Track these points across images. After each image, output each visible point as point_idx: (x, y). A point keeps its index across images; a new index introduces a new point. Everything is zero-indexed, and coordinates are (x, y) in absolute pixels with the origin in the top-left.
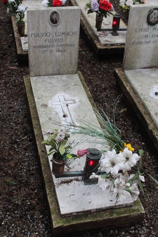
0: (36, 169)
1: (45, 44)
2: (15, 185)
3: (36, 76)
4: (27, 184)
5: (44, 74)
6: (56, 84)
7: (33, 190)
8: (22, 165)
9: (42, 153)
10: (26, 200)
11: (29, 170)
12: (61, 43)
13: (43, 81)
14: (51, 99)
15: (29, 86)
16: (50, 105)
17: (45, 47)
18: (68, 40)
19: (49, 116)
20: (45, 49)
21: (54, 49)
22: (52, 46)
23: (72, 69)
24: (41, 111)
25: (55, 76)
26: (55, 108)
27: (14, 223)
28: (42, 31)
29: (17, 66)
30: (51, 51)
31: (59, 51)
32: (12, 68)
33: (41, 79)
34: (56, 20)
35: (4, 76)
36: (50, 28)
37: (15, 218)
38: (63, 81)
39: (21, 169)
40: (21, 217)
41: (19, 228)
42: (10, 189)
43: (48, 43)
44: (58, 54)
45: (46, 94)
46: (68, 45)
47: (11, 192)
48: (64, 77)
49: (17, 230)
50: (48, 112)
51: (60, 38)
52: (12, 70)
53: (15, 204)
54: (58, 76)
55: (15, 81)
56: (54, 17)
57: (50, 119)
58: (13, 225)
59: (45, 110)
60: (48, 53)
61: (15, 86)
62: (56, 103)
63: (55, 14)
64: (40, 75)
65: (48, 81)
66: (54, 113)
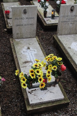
0: (71, 75)
1: (66, 21)
2: (66, 82)
3: (60, 35)
4: (70, 82)
5: (63, 34)
6: (70, 39)
7: (74, 84)
8: (65, 74)
9: (76, 68)
10: (73, 88)
11: (68, 76)
12: (73, 20)
13: (64, 37)
14: (71, 45)
15: (58, 40)
16: (71, 48)
17: (66, 22)
18: (76, 19)
19: (73, 52)
20: (66, 23)
21: (70, 23)
22: (69, 22)
23: (75, 32)
24: (69, 50)
25: (68, 35)
26: (75, 49)
27: (71, 98)
28: (66, 15)
29: (43, 31)
30: (68, 24)
31: (71, 24)
32: (42, 32)
33: (63, 36)
34: (73, 10)
35: (40, 36)
36: (70, 13)
37: (71, 96)
38: (73, 37)
39: (65, 76)
40: (74, 96)
41: (74, 100)
42: (64, 84)
43: (67, 20)
44: (71, 25)
45: (68, 43)
46: (76, 21)
47: (65, 85)
48: (72, 36)
49: (74, 101)
50: (72, 51)
51: (73, 18)
52: (42, 33)
53: (69, 90)
54: (69, 35)
55: (46, 38)
56: (72, 8)
57: (74, 53)
58: (71, 99)
59: (70, 50)
60: (67, 25)
61: (47, 40)
62: (74, 47)
63: (73, 7)
64: (61, 35)
65: (66, 37)
66: (75, 51)
